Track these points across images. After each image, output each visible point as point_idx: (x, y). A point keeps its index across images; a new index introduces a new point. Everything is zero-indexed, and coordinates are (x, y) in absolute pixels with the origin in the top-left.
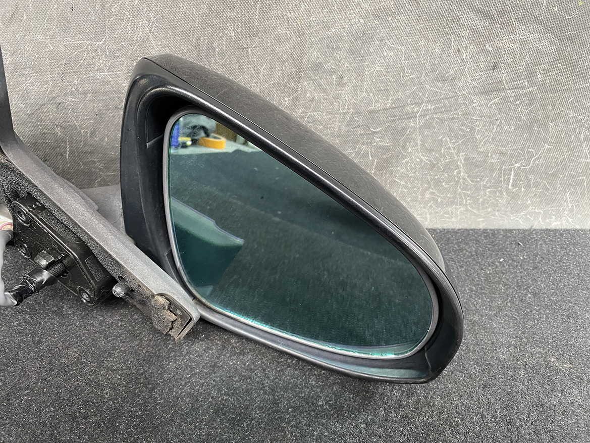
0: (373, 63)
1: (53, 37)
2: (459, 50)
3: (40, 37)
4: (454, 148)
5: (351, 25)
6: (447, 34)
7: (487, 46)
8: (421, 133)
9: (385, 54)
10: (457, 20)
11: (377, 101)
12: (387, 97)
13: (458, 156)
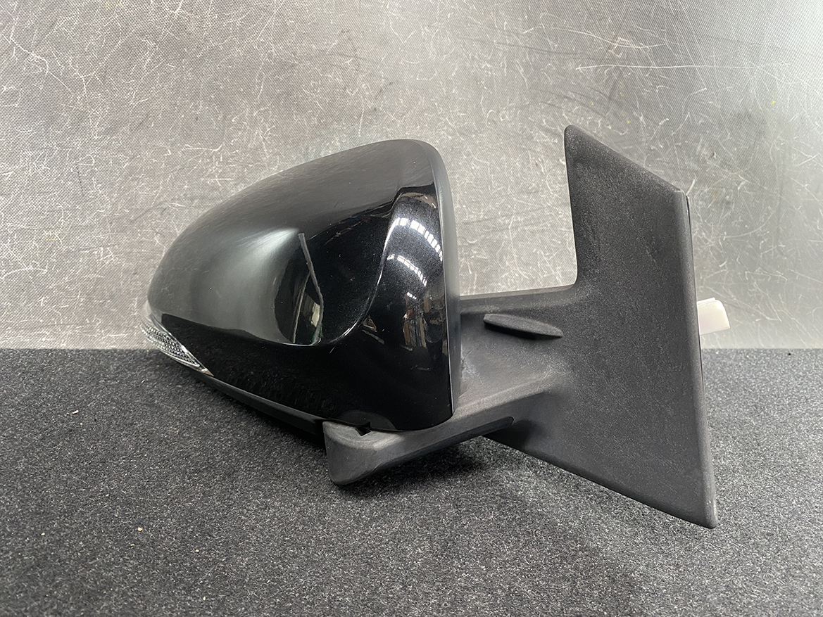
0: (463, 175)
1: (173, 144)
2: (537, 165)
3: (161, 144)
4: (549, 261)
5: (441, 141)
6: (524, 150)
7: (561, 160)
8: (516, 246)
9: (473, 168)
10: (530, 138)
11: (470, 213)
12: (479, 208)
13: (555, 271)
